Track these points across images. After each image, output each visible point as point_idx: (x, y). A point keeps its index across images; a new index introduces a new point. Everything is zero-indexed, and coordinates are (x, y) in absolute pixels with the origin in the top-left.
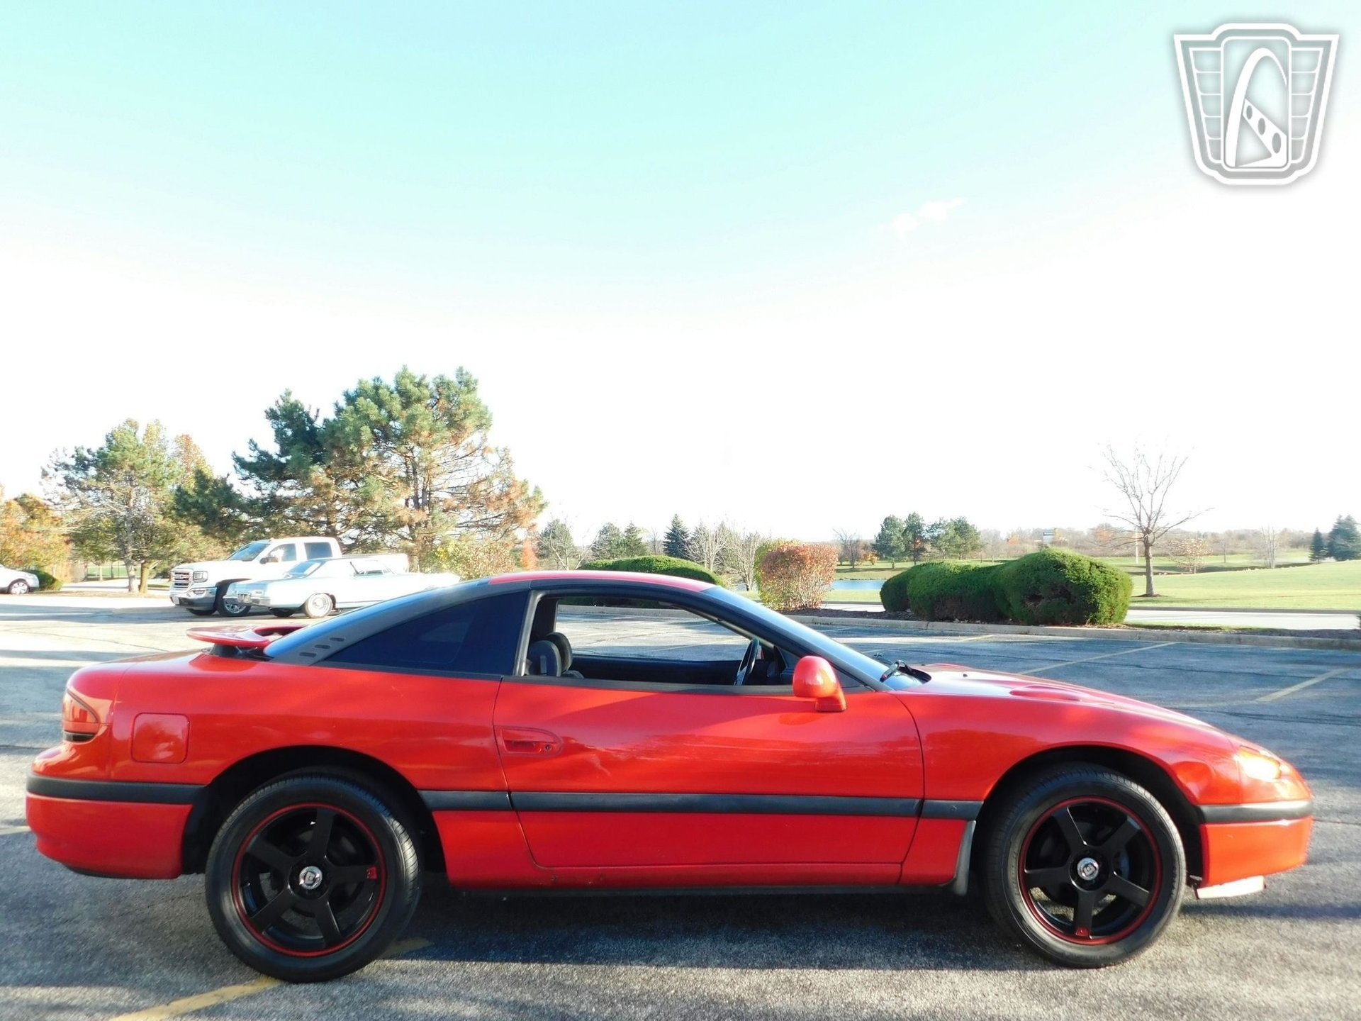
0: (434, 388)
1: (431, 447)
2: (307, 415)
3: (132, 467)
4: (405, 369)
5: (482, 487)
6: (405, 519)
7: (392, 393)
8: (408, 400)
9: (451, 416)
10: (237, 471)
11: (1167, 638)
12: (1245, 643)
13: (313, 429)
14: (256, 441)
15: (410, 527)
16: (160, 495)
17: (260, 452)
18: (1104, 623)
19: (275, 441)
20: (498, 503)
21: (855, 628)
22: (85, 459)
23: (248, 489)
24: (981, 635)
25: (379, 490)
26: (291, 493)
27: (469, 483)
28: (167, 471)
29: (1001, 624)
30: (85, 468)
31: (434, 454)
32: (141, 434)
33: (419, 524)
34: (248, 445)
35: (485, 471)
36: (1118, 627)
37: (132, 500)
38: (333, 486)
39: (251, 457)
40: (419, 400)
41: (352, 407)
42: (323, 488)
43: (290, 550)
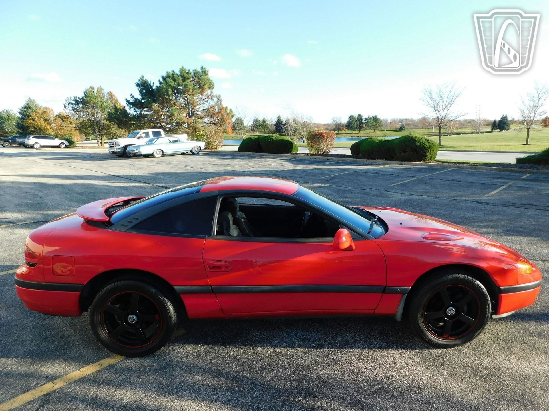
0: (193, 74)
1: (193, 96)
2: (150, 85)
3: (94, 104)
4: (183, 67)
5: (212, 109)
6: (186, 121)
7: (178, 76)
8: (184, 79)
9: (200, 84)
10: (128, 106)
11: (450, 167)
12: (477, 169)
13: (152, 90)
14: (133, 94)
15: (188, 124)
16: (104, 113)
17: (135, 98)
18: (428, 161)
19: (140, 95)
20: (217, 115)
21: (341, 161)
22: (78, 101)
23: (132, 112)
24: (385, 165)
25: (176, 111)
26: (147, 113)
27: (207, 108)
28: (106, 105)
29: (392, 161)
30: (78, 104)
31: (194, 98)
32: (95, 91)
33: (191, 123)
34: (130, 96)
35: (212, 103)
36: (433, 162)
37: (95, 115)
38: (160, 111)
39: (132, 100)
40: (188, 79)
41: (165, 82)
42: (157, 111)
43: (147, 134)
